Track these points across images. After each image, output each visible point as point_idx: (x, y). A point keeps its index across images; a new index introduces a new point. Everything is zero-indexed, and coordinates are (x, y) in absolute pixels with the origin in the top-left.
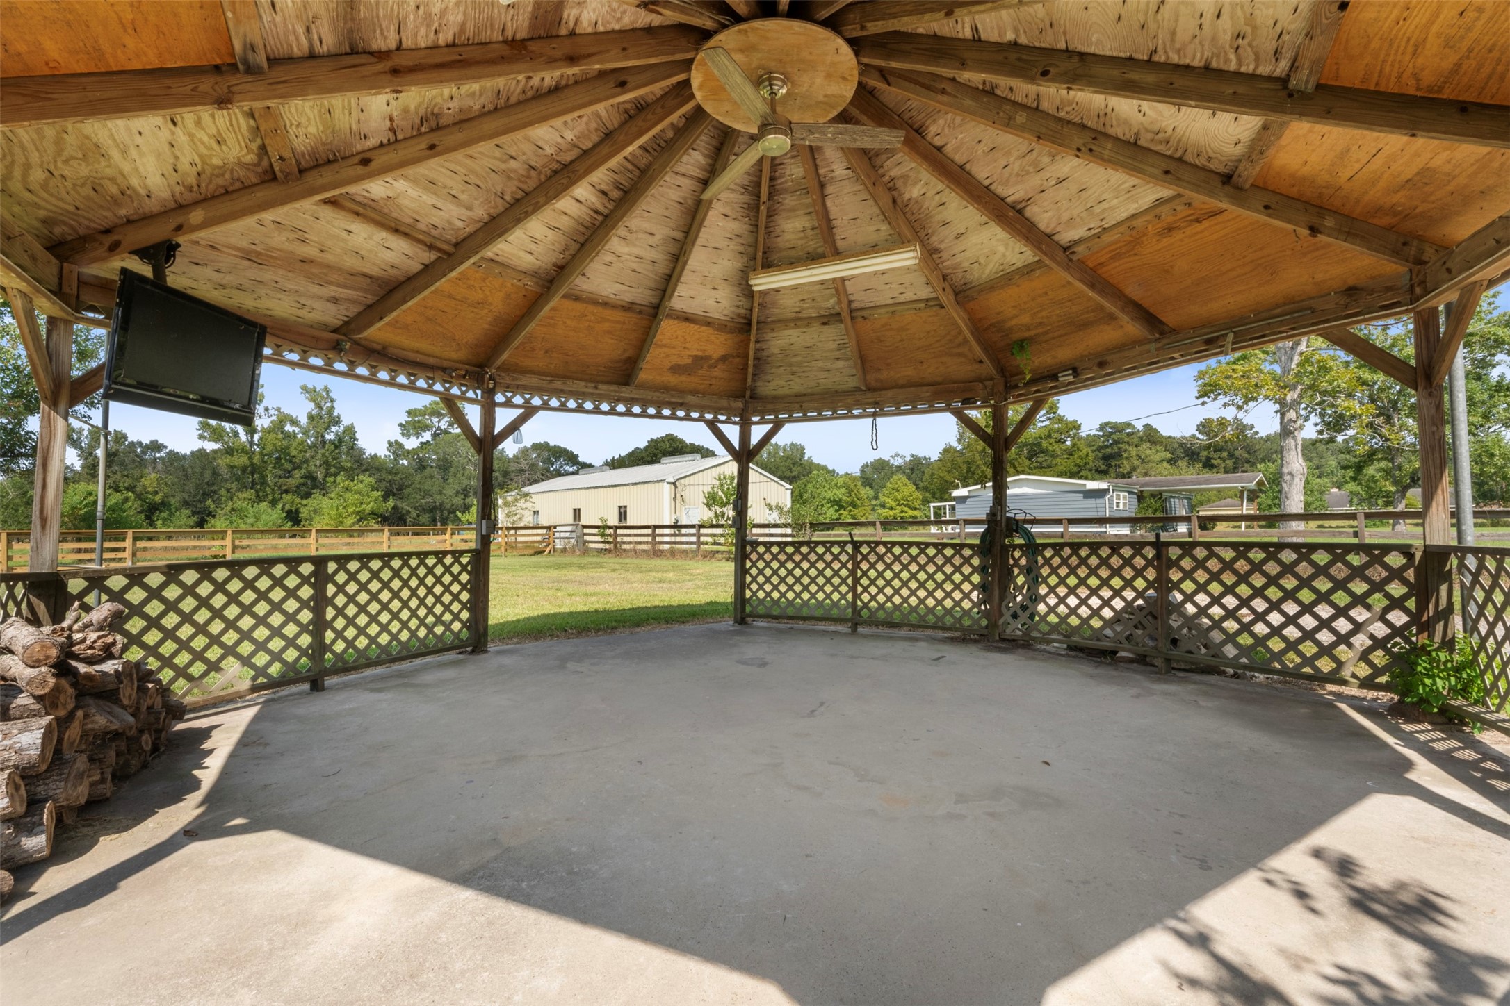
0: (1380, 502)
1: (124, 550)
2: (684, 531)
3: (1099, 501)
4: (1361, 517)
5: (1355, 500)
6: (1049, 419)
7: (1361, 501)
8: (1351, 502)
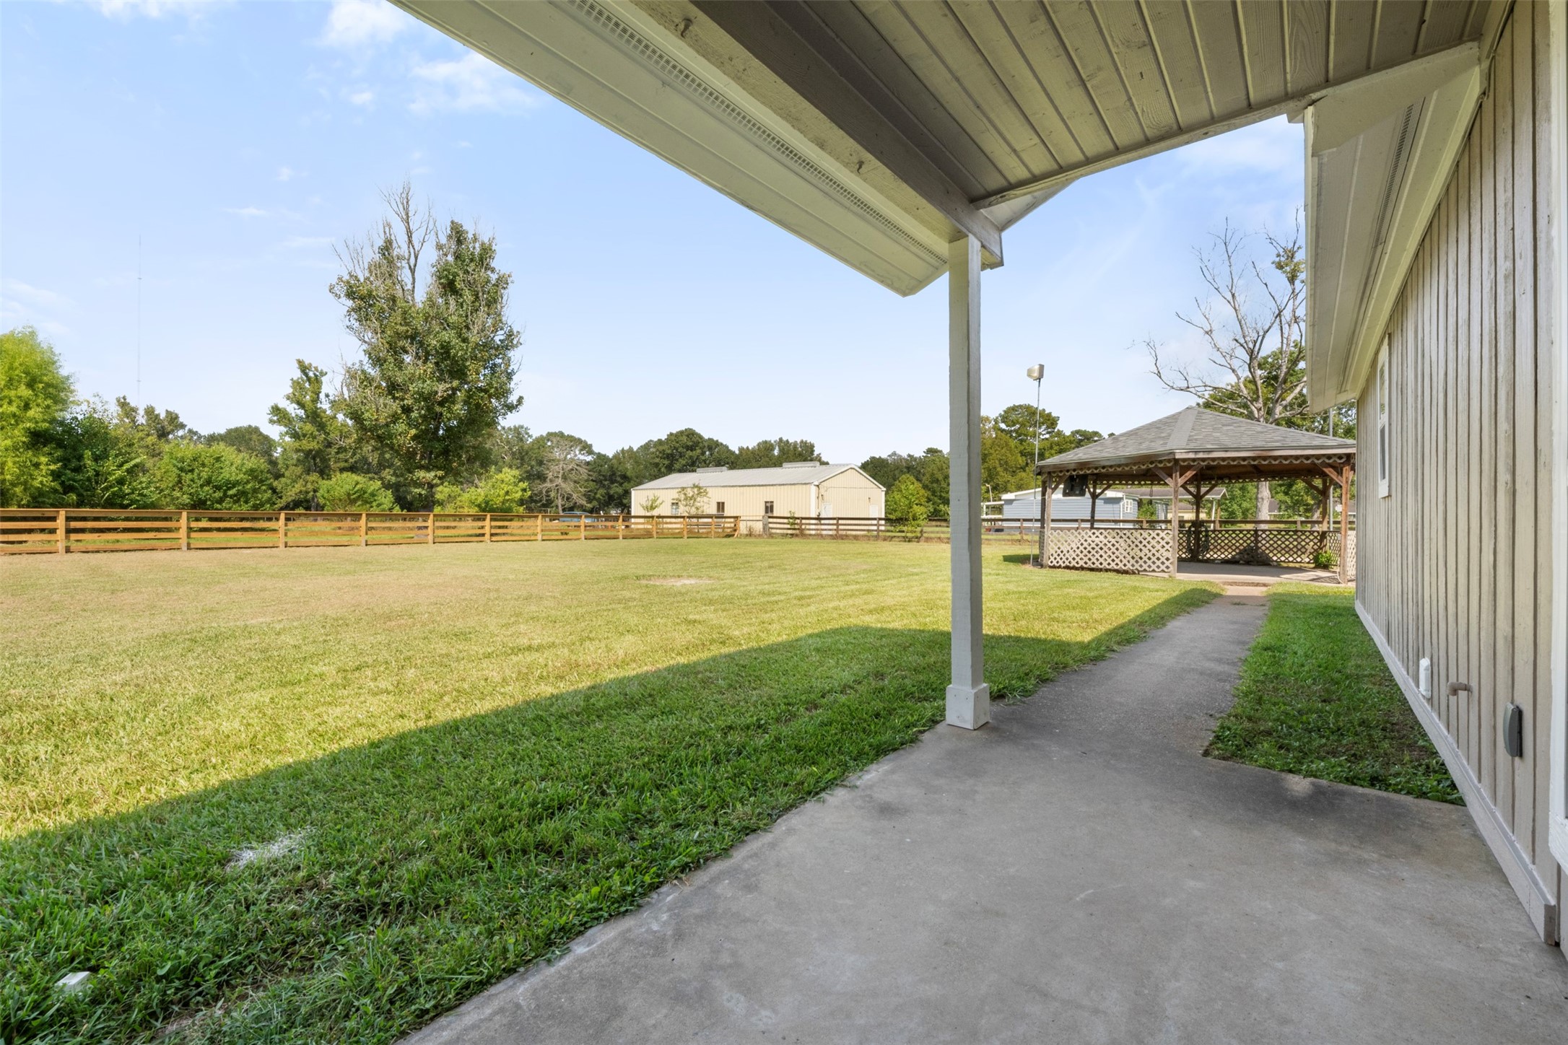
0: (1301, 509)
1: (427, 527)
2: (823, 522)
3: (1116, 506)
4: (1299, 523)
5: (1283, 507)
6: (1048, 433)
7: (1288, 508)
8: (1280, 509)
